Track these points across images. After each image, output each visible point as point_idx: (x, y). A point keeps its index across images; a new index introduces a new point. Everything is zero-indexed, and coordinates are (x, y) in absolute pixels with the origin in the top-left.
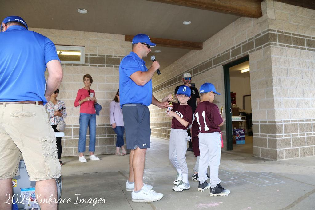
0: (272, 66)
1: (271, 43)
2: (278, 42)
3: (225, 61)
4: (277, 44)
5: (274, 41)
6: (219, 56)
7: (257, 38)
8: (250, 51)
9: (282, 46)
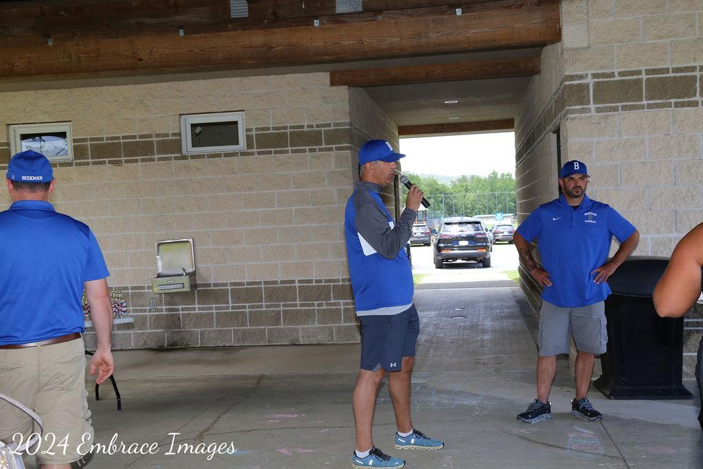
1: (568, 110)
2: (592, 102)
4: (589, 110)
5: (580, 104)
8: (560, 117)
9: (607, 112)
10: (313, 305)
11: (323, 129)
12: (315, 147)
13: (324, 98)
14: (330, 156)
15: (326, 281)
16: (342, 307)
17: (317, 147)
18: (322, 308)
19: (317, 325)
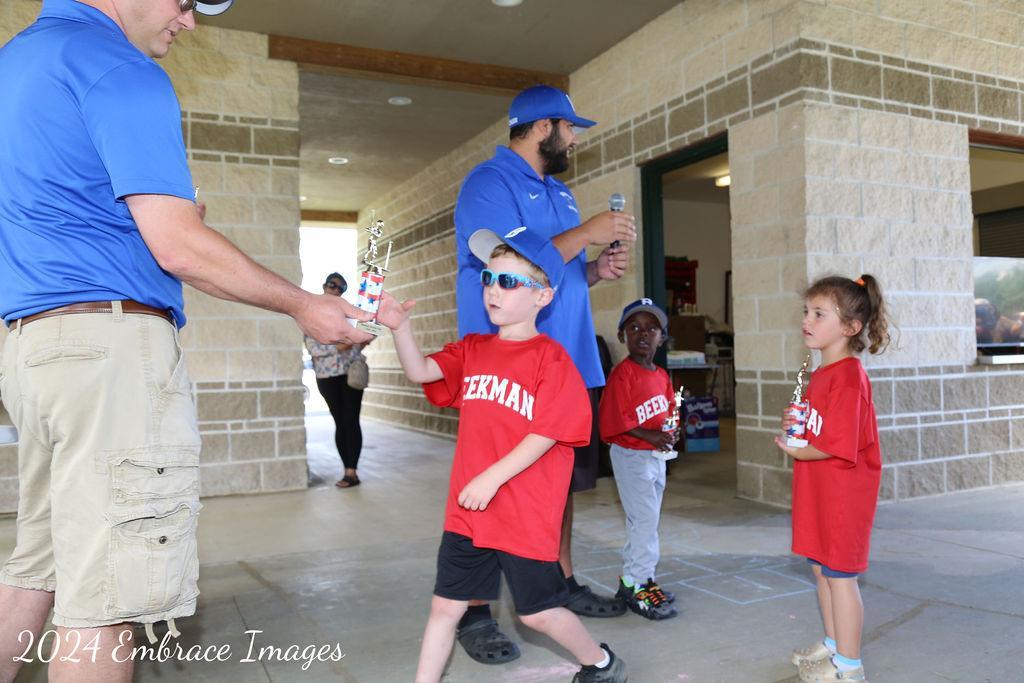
0: (808, 176)
1: (804, 92)
2: (830, 87)
3: (645, 148)
4: (827, 97)
5: (817, 86)
6: (626, 130)
7: (761, 72)
8: (733, 118)
9: (846, 104)
10: (224, 427)
11: (253, 126)
12: (236, 154)
13: (257, 77)
14: (263, 172)
15: (250, 385)
16: (276, 430)
17: (241, 156)
18: (240, 432)
19: (230, 461)
